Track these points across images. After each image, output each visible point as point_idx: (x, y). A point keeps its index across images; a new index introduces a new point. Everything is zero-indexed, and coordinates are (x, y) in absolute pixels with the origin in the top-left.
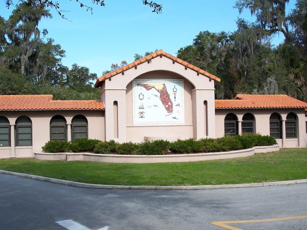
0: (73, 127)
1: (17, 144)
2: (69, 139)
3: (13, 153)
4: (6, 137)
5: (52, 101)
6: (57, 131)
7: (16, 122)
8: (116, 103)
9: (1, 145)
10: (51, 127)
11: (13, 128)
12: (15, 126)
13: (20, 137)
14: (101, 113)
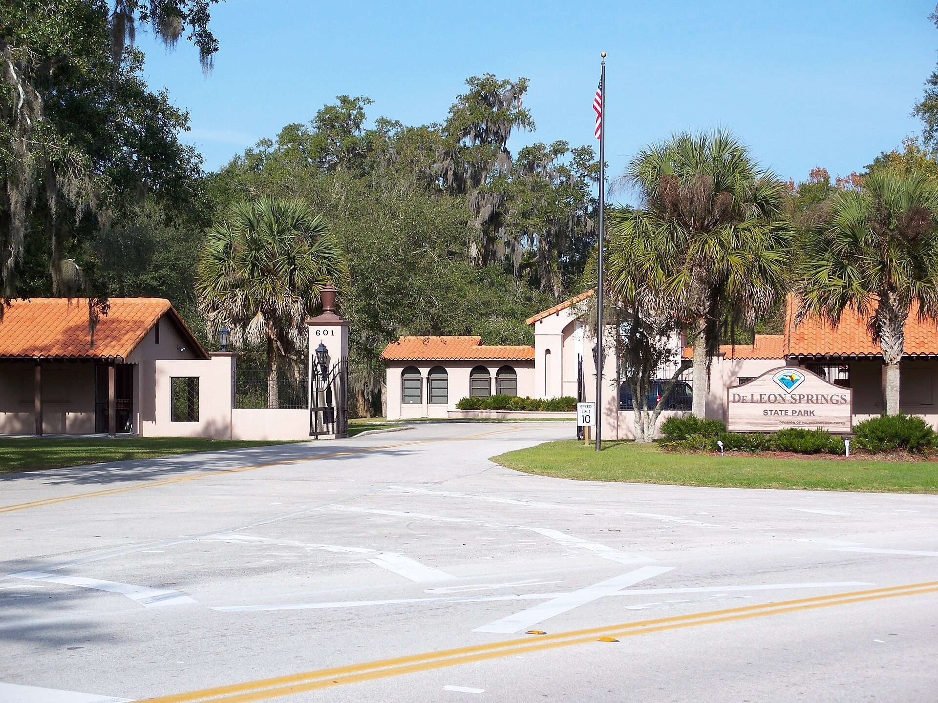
0: (499, 381)
1: (430, 401)
2: (493, 393)
3: (425, 412)
4: (417, 392)
5: (475, 347)
6: (478, 385)
7: (429, 374)
8: (548, 351)
9: (411, 402)
10: (472, 381)
11: (425, 381)
12: (428, 379)
13: (434, 392)
14: (530, 364)
